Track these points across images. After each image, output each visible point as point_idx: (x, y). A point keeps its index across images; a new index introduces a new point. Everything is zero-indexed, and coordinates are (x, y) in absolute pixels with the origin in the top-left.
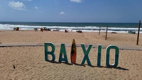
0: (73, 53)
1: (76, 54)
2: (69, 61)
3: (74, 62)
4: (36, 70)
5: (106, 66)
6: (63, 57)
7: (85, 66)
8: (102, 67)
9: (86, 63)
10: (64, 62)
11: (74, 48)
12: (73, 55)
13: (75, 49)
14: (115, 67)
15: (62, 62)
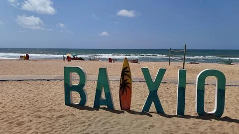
0: (125, 86)
1: (130, 88)
2: (117, 106)
3: (126, 107)
4: (40, 123)
5: (198, 115)
6: (103, 96)
7: (151, 116)
8: (189, 117)
9: (153, 108)
10: (106, 107)
11: (126, 77)
12: (123, 91)
13: (128, 78)
14: (218, 116)
15: (101, 106)
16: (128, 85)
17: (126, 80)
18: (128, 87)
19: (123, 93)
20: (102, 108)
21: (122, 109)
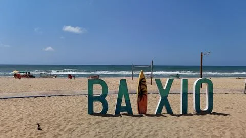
0: (142, 94)
1: (146, 96)
5: (196, 113)
11: (143, 87)
16: (145, 93)
17: (143, 89)
18: (145, 94)
19: (141, 100)
20: (123, 114)
21: (139, 113)
